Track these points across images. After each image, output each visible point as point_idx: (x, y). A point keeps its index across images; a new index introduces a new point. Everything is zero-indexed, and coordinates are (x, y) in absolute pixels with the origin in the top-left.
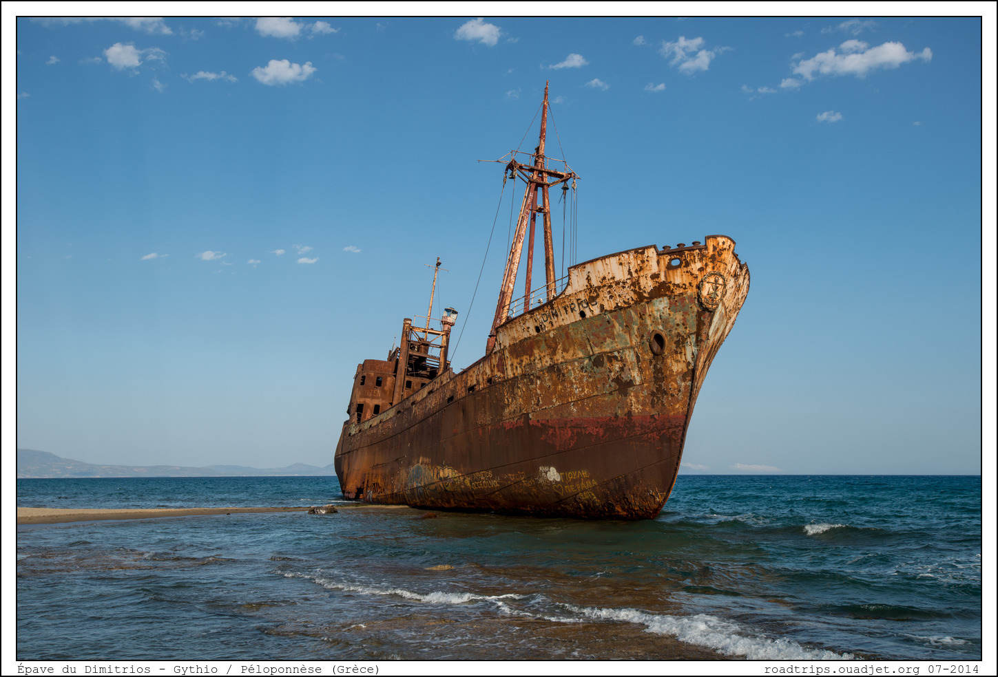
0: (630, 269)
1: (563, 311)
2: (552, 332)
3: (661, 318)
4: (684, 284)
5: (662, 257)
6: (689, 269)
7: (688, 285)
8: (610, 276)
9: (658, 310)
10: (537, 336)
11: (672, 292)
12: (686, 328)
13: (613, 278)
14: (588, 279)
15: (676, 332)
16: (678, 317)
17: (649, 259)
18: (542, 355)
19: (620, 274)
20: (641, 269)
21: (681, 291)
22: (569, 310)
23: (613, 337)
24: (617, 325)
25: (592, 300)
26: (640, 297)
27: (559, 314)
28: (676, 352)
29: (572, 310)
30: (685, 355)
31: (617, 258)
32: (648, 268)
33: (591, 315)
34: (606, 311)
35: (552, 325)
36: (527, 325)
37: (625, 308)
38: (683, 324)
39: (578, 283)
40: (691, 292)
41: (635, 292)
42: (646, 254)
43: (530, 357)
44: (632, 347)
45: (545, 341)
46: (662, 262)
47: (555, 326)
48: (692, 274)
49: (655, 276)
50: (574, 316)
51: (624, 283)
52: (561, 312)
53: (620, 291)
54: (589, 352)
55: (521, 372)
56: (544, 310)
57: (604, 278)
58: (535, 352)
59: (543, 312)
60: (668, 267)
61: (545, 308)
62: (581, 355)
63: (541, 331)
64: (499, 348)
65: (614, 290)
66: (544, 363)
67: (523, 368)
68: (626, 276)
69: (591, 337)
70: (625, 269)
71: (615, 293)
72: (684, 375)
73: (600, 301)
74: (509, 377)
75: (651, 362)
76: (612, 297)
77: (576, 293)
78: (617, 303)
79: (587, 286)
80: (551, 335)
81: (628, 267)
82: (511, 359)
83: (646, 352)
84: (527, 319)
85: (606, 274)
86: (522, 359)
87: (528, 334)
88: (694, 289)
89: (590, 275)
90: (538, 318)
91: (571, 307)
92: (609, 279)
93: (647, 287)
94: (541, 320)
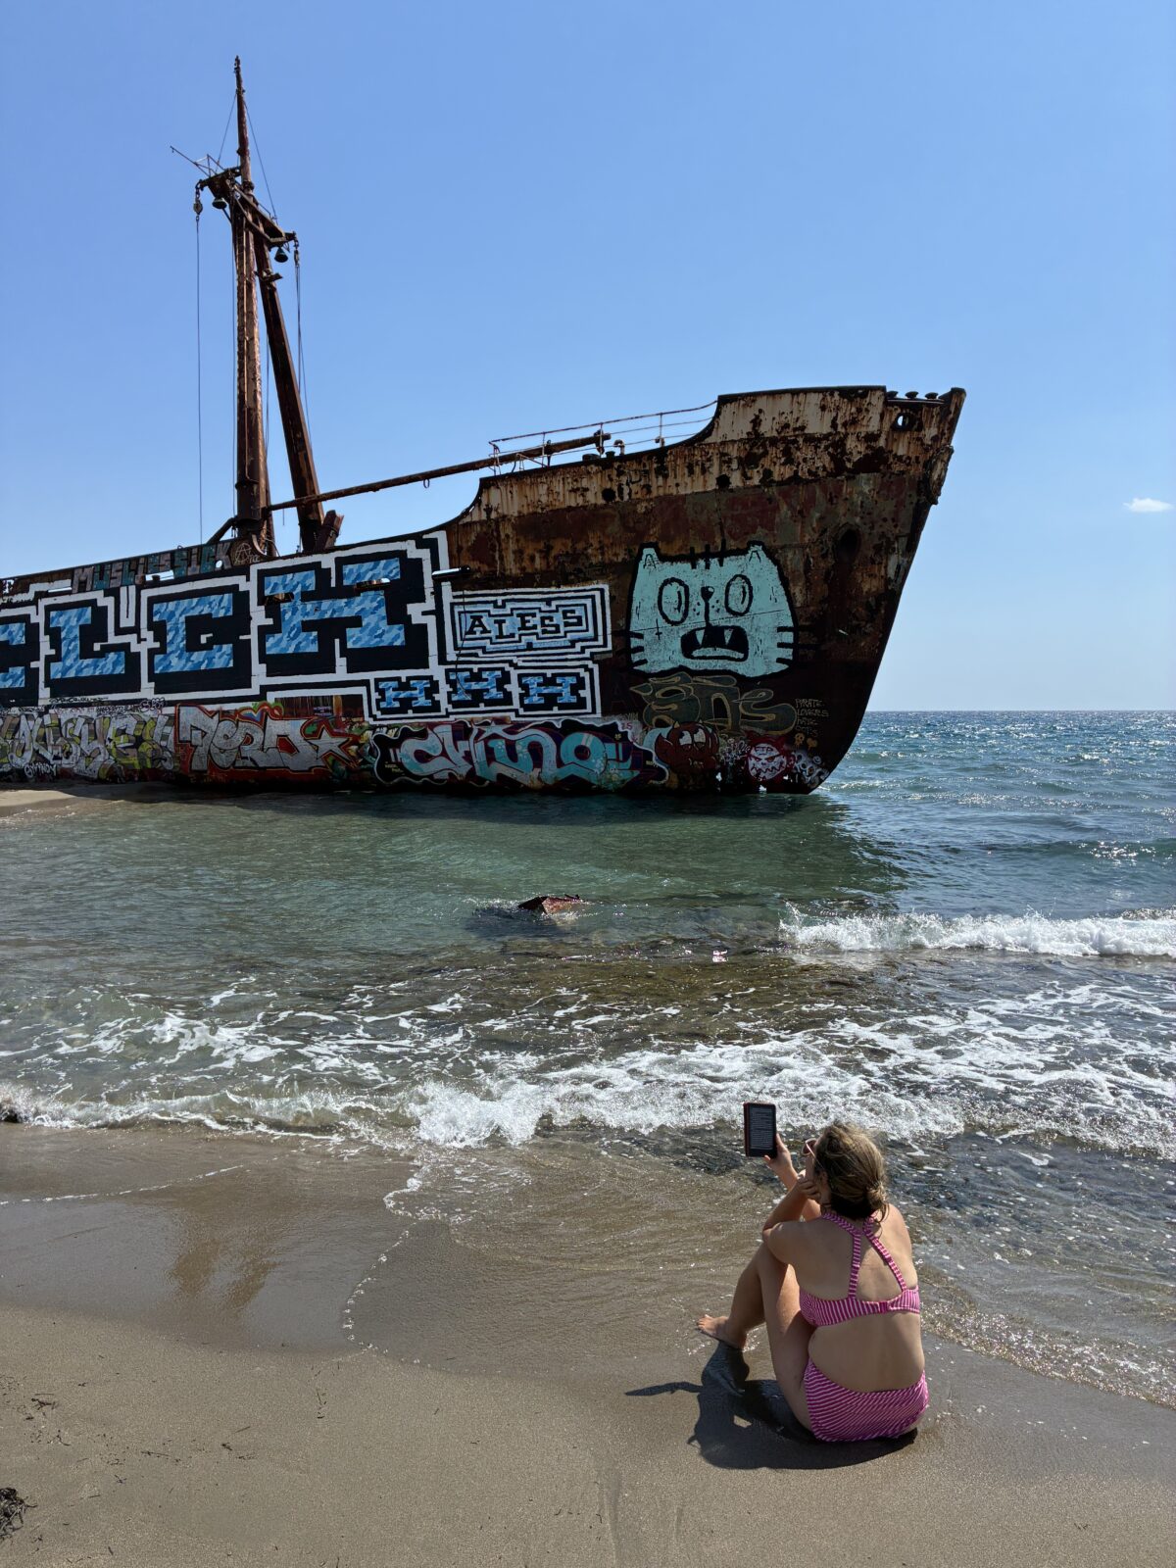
0: (835, 419)
1: (683, 470)
2: (644, 504)
3: (862, 506)
4: (909, 458)
5: (890, 408)
6: (921, 435)
7: (913, 459)
8: (798, 424)
9: (861, 493)
10: (605, 506)
11: (889, 467)
12: (896, 526)
13: (803, 428)
14: (756, 422)
15: (881, 530)
16: (888, 507)
17: (870, 408)
18: (606, 542)
19: (818, 425)
20: (854, 422)
21: (903, 467)
22: (697, 469)
23: (769, 525)
24: (784, 508)
25: (748, 462)
26: (839, 466)
27: (671, 474)
28: (873, 562)
29: (704, 471)
30: (886, 567)
31: (821, 396)
32: (865, 422)
33: (740, 485)
34: (773, 481)
35: (649, 492)
36: (585, 483)
37: (807, 482)
38: (893, 520)
39: (737, 427)
40: (916, 471)
41: (833, 457)
42: (868, 399)
43: (575, 541)
44: (803, 547)
45: (623, 517)
46: (887, 418)
47: (654, 493)
48: (922, 444)
49: (871, 438)
50: (705, 481)
51: (819, 440)
52: (679, 471)
53: (808, 452)
54: (717, 547)
55: (544, 567)
56: (639, 463)
57: (787, 426)
58: (591, 535)
59: (635, 467)
60: (894, 426)
61: (644, 460)
62: (698, 550)
63: (617, 499)
64: (484, 516)
65: (798, 449)
66: (609, 556)
67: (551, 560)
68: (826, 429)
69: (729, 522)
70: (828, 417)
71: (799, 453)
72: (879, 597)
73: (766, 462)
74: (508, 572)
75: (828, 573)
76: (790, 461)
77: (723, 443)
78: (796, 472)
79: (748, 433)
80: (641, 508)
81: (834, 414)
82: (518, 541)
83: (824, 556)
84: (589, 473)
85: (791, 419)
86: (551, 543)
87: (580, 501)
88: (920, 467)
89: (762, 417)
90: (618, 475)
91: (703, 465)
92: (795, 429)
93: (854, 453)
94: (624, 479)
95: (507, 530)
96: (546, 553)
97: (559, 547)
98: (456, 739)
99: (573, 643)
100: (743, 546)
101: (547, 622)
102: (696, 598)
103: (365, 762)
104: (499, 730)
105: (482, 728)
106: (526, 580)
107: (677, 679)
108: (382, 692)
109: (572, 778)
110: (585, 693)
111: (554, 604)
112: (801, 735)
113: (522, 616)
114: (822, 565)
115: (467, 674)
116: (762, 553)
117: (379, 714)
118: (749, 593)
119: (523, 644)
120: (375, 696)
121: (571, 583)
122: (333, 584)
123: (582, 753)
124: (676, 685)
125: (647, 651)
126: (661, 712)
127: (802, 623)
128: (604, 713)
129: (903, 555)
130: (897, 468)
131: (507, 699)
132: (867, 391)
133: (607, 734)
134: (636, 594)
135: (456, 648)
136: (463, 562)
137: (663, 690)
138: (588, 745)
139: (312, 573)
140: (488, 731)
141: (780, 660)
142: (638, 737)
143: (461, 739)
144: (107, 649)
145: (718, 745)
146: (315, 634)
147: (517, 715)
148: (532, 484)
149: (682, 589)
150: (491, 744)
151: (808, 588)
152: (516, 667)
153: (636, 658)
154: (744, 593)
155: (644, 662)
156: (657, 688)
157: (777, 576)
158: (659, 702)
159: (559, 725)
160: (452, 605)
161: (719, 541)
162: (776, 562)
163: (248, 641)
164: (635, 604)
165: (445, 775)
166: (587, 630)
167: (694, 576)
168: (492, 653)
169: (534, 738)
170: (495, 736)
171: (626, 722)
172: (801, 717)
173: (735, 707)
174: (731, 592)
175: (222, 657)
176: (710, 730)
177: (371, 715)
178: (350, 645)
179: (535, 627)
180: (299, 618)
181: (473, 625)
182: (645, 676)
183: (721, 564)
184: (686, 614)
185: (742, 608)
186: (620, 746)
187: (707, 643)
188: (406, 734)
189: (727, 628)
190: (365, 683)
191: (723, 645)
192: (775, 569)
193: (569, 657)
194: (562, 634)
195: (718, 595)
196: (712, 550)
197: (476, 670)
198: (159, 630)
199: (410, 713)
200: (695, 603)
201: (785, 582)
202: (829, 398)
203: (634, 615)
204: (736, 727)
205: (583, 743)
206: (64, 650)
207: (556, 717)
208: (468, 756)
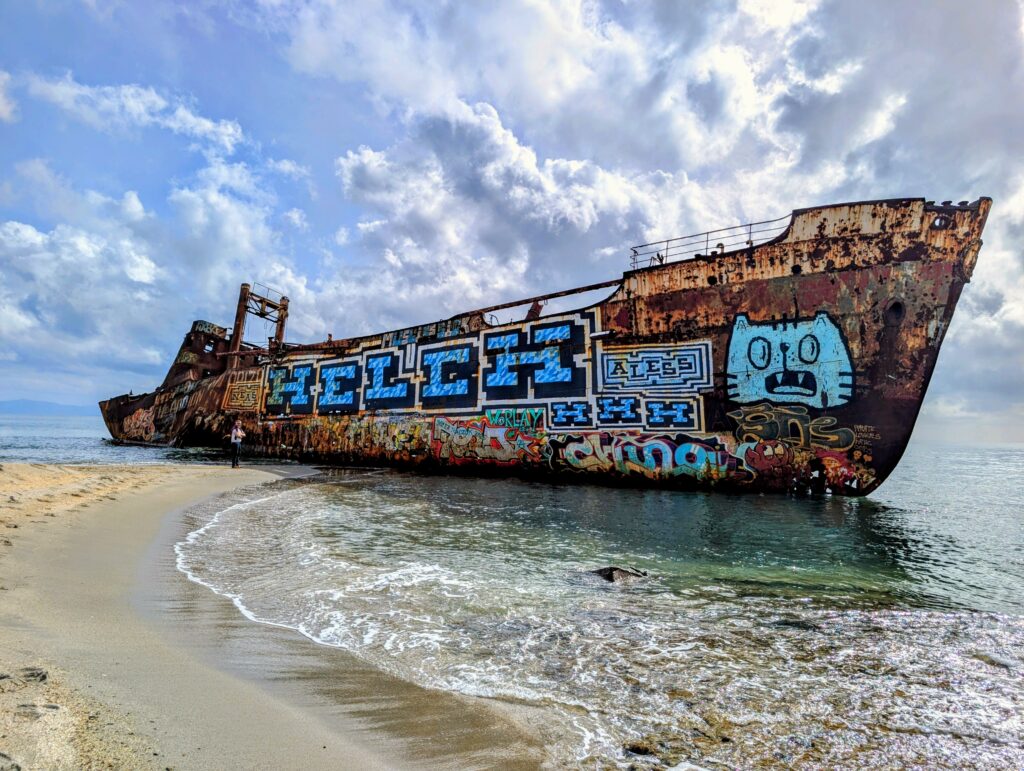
0: (884, 222)
1: (766, 262)
2: (738, 286)
3: (906, 285)
4: (946, 249)
5: (929, 213)
6: (955, 232)
7: (949, 250)
8: (854, 228)
9: (905, 276)
10: (709, 288)
11: (929, 256)
12: (935, 299)
13: (858, 230)
14: (822, 227)
15: (922, 302)
16: (928, 285)
17: (912, 213)
18: (710, 312)
19: (869, 227)
20: (899, 224)
21: (940, 256)
22: (777, 262)
24: (844, 287)
25: (815, 255)
26: (887, 257)
27: (758, 265)
28: (916, 325)
29: (782, 262)
30: (927, 329)
31: (872, 207)
32: (908, 225)
33: (810, 271)
34: (835, 268)
35: (741, 277)
36: (695, 273)
37: (862, 268)
38: (933, 295)
39: (807, 231)
40: (952, 258)
41: (882, 250)
42: (910, 208)
43: (688, 312)
44: (859, 315)
45: (722, 295)
46: (926, 219)
47: (745, 279)
48: (956, 239)
49: (913, 235)
50: (783, 270)
51: (872, 238)
52: (764, 263)
53: (862, 246)
54: (792, 315)
55: (666, 330)
56: (734, 258)
57: (845, 229)
58: (699, 308)
59: (731, 260)
60: (932, 227)
61: (738, 256)
62: (778, 317)
63: (719, 283)
64: (626, 297)
65: (855, 245)
66: (712, 321)
67: (671, 324)
68: (877, 230)
69: (801, 297)
70: (878, 221)
71: (855, 248)
72: (921, 352)
73: (830, 255)
74: (640, 334)
75: (879, 334)
76: (847, 253)
77: (797, 243)
78: (853, 262)
79: (816, 236)
80: (736, 289)
81: (883, 219)
82: (648, 312)
83: (876, 321)
84: (698, 266)
85: (849, 225)
86: (671, 313)
87: (692, 285)
88: (955, 255)
89: (826, 223)
90: (719, 267)
91: (781, 258)
92: (852, 231)
93: (900, 246)
94: (723, 269)
95: (641, 305)
96: (667, 320)
97: (677, 315)
98: (602, 444)
99: (685, 381)
100: (812, 314)
101: (667, 366)
102: (776, 351)
103: (543, 457)
104: (632, 439)
105: (620, 437)
106: (653, 338)
107: (761, 408)
108: (555, 411)
109: (683, 476)
110: (693, 416)
111: (672, 354)
112: (859, 452)
113: (650, 363)
114: (875, 328)
115: (611, 401)
116: (826, 319)
117: (553, 426)
118: (817, 347)
119: (650, 381)
120: (551, 414)
121: (685, 340)
122: (529, 342)
123: (691, 457)
124: (762, 412)
125: (740, 387)
126: (748, 431)
127: (859, 369)
128: (707, 430)
129: (941, 320)
130: (935, 256)
131: (638, 418)
132: (909, 202)
133: (710, 445)
134: (731, 348)
135: (604, 382)
136: (610, 327)
137: (751, 416)
138: (695, 453)
139: (516, 335)
140: (624, 440)
141: (841, 397)
142: (732, 448)
143: (605, 444)
144: (398, 381)
145: (794, 457)
146: (516, 373)
147: (645, 430)
148: (659, 274)
149: (766, 344)
150: (626, 448)
151: (863, 345)
152: (645, 397)
153: (731, 392)
154: (813, 348)
155: (738, 395)
156: (747, 414)
157: (838, 335)
158: (748, 424)
159: (674, 438)
160: (603, 355)
161: (793, 310)
162: (838, 326)
163: (477, 378)
164: (731, 355)
165: (595, 468)
166: (695, 372)
167: (775, 336)
168: (629, 388)
169: (656, 446)
170: (628, 444)
171: (723, 437)
172: (858, 439)
173: (807, 431)
174: (803, 347)
175: (461, 387)
176: (787, 445)
177: (548, 426)
178: (537, 381)
179: (658, 370)
180: (506, 364)
181: (616, 369)
182: (738, 405)
183: (795, 327)
184: (769, 361)
185: (812, 358)
186: (719, 453)
187: (784, 383)
188: (570, 440)
189: (800, 372)
190: (546, 405)
191: (797, 384)
192: (837, 331)
193: (682, 390)
194: (677, 375)
195: (793, 348)
196: (789, 317)
197: (617, 398)
198: (427, 370)
199: (573, 426)
200: (776, 354)
201: (845, 341)
202: (879, 208)
203: (730, 362)
204: (807, 444)
205: (692, 451)
206: (374, 381)
207: (673, 432)
208: (610, 456)
